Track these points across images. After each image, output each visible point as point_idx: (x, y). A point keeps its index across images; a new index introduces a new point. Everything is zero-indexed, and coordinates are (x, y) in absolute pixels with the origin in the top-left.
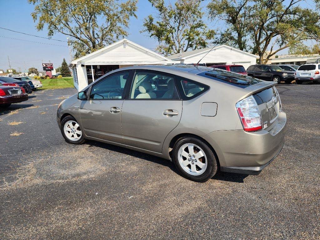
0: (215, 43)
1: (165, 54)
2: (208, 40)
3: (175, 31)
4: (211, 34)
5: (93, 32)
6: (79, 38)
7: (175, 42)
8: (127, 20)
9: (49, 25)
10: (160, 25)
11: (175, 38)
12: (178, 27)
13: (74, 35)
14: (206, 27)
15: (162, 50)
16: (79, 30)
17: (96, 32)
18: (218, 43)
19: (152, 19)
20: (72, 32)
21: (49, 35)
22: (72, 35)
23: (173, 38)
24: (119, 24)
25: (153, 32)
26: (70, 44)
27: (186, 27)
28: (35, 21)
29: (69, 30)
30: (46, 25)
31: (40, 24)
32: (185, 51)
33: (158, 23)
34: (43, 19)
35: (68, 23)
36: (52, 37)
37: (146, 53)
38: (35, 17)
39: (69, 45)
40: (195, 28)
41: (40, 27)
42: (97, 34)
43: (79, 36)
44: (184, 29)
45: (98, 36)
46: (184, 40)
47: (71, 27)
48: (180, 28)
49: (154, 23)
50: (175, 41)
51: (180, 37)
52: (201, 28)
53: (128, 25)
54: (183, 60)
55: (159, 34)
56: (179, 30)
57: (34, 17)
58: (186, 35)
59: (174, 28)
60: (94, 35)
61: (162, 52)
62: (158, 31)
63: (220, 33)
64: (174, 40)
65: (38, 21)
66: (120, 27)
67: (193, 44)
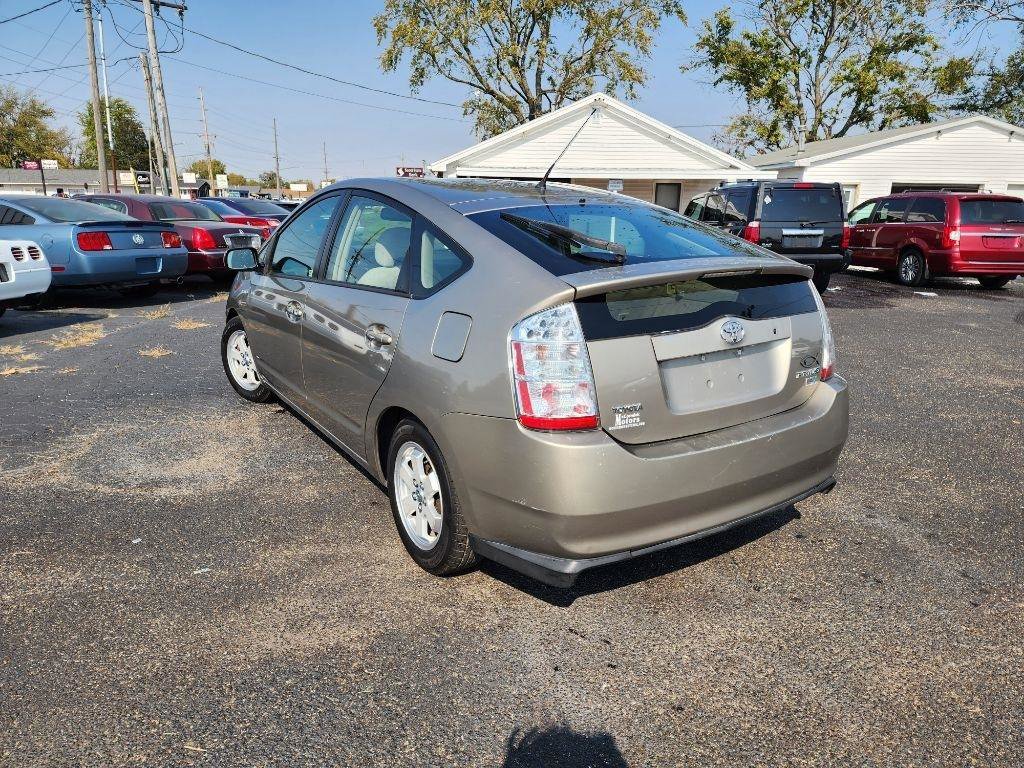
0: (961, 107)
1: (761, 145)
2: (941, 95)
3: (808, 65)
4: (954, 76)
5: (539, 73)
6: (492, 93)
7: (800, 106)
8: (647, 32)
9: (416, 52)
10: (754, 44)
11: (803, 87)
12: (823, 50)
13: (481, 82)
14: (936, 47)
15: (748, 131)
16: (495, 67)
17: (547, 72)
18: (974, 108)
19: (728, 23)
20: (477, 74)
21: (414, 83)
22: (476, 82)
23: (797, 89)
24: (621, 46)
25: (725, 69)
26: (470, 110)
27: (852, 51)
28: (380, 40)
29: (467, 68)
30: (408, 54)
31: (389, 52)
32: (836, 136)
33: (747, 36)
34: (401, 34)
35: (469, 46)
36: (421, 88)
37: (667, 140)
38: (381, 30)
39: (465, 113)
40: (888, 51)
41: (391, 61)
42: (550, 79)
43: (493, 87)
44: (846, 56)
45: (553, 84)
46: (837, 95)
47: (475, 59)
48: (830, 53)
49: (735, 36)
50: (804, 101)
51: (825, 85)
52: (916, 52)
53: (650, 48)
54: (802, 168)
55: (748, 75)
56: (822, 58)
57: (379, 31)
58: (848, 78)
59: (804, 54)
60: (538, 84)
61: (747, 140)
62: (744, 64)
63: (987, 70)
64: (799, 98)
65: (387, 43)
66: (624, 55)
67: (870, 109)
